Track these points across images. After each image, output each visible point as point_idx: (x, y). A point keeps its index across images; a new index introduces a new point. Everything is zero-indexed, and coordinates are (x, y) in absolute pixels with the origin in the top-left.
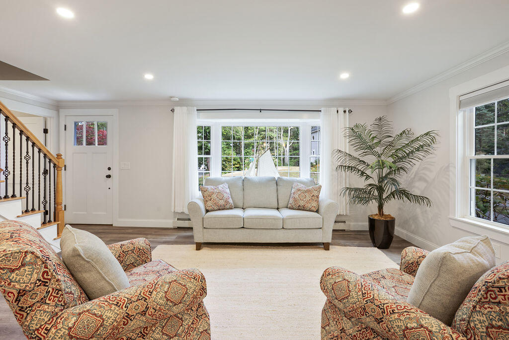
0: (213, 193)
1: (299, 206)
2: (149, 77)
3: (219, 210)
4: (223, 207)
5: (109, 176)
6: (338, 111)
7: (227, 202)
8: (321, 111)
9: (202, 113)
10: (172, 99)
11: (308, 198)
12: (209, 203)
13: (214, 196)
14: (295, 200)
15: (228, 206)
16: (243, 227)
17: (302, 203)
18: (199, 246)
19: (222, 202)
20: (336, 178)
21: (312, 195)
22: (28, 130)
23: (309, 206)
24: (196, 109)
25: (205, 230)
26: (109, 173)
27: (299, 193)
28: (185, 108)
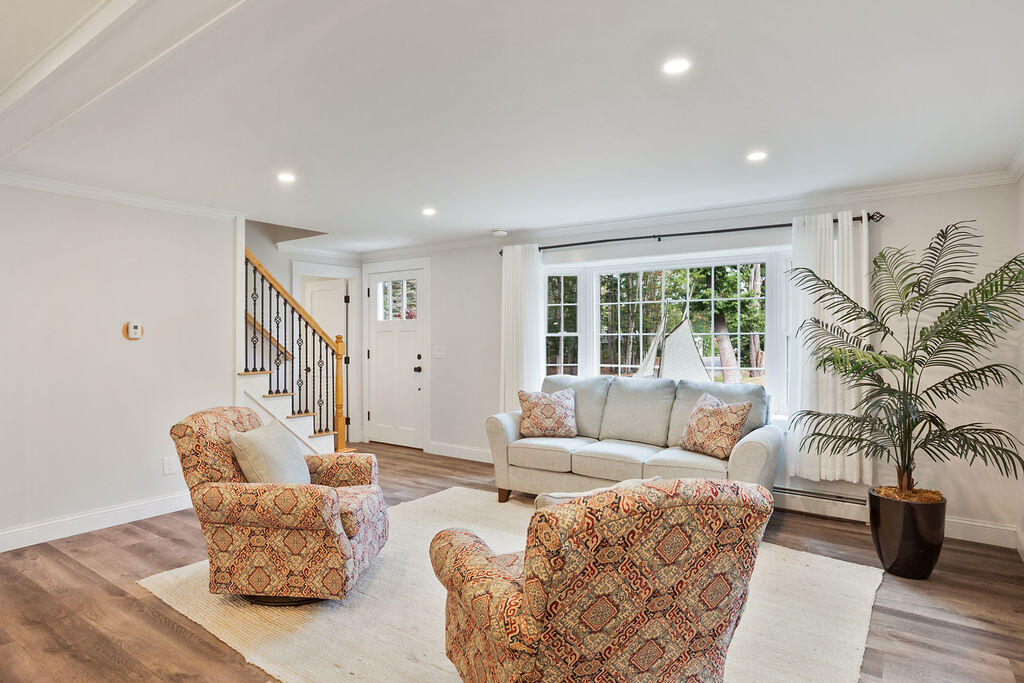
0: (536, 405)
1: (695, 444)
2: (429, 212)
3: (545, 436)
4: (552, 433)
5: (418, 370)
6: (836, 221)
7: (560, 423)
8: (791, 225)
9: (550, 253)
10: (496, 234)
11: (713, 428)
12: (527, 423)
13: (537, 411)
14: (690, 432)
15: (561, 431)
16: (571, 472)
17: (699, 438)
18: (505, 496)
19: (549, 423)
20: (831, 387)
21: (721, 422)
22: (299, 306)
23: (711, 446)
24: (536, 246)
25: (511, 468)
26: (418, 363)
27: (700, 416)
28: (519, 247)
